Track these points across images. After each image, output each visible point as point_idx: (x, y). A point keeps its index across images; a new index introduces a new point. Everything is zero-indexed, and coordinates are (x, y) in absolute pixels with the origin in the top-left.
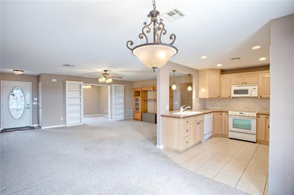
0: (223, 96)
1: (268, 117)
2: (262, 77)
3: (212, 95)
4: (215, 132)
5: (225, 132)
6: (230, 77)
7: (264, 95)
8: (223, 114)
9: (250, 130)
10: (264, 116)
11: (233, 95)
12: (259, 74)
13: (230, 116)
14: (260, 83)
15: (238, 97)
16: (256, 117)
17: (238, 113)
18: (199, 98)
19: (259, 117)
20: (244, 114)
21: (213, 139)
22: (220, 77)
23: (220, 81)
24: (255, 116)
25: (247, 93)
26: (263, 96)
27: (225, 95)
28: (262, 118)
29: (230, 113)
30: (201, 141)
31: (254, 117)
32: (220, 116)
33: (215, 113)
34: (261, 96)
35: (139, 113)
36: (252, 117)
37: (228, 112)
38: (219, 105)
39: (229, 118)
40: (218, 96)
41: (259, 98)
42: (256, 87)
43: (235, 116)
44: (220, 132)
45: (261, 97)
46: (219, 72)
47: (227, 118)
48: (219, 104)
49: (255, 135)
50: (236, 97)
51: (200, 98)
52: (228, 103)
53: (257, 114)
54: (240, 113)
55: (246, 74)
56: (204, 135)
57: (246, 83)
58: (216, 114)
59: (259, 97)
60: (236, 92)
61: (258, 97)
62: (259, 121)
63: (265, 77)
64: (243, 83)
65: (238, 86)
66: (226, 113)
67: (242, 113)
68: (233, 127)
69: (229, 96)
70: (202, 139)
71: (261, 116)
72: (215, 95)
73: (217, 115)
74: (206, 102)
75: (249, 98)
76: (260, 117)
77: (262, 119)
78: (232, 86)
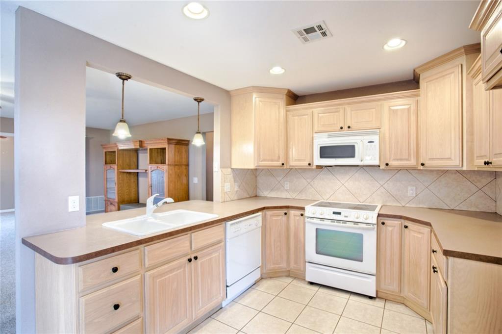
0: (293, 163)
1: (407, 224)
2: (390, 110)
3: (264, 160)
4: (270, 266)
5: (296, 263)
6: (309, 111)
7: (394, 160)
8: (292, 212)
9: (362, 261)
10: (397, 222)
11: (318, 161)
12: (382, 102)
13: (309, 220)
14: (385, 128)
15: (331, 166)
16: (376, 226)
17: (328, 212)
18: (232, 169)
19: (383, 223)
20: (345, 217)
21: (266, 284)
22: (287, 111)
23: (287, 121)
24: (375, 221)
25: (353, 156)
26: (393, 163)
27: (299, 160)
28: (390, 229)
29: (310, 210)
30: (221, 304)
31: (371, 226)
32: (284, 218)
33: (269, 213)
34: (387, 164)
35: (114, 206)
36: (364, 226)
37: (303, 209)
38: (288, 188)
39: (307, 224)
40: (280, 163)
41: (381, 168)
42: (376, 138)
43: (322, 222)
44: (284, 265)
45: (388, 167)
46: (285, 97)
47: (302, 226)
48: (287, 186)
49: (374, 278)
50: (326, 166)
51: (237, 169)
52: (309, 180)
53: (379, 215)
54: (334, 213)
55: (349, 104)
56: (227, 286)
57: (349, 127)
58: (272, 216)
59: (383, 166)
60: (325, 152)
61: (379, 166)
62: (383, 235)
63: (397, 110)
64: (342, 128)
65: (330, 136)
66: (299, 212)
67: (339, 213)
68: (317, 253)
69: (309, 164)
70: (223, 299)
71: (388, 222)
72: (272, 160)
73: (275, 218)
74: (258, 178)
75: (358, 168)
76: (386, 226)
77: (392, 231)
78: (315, 135)
